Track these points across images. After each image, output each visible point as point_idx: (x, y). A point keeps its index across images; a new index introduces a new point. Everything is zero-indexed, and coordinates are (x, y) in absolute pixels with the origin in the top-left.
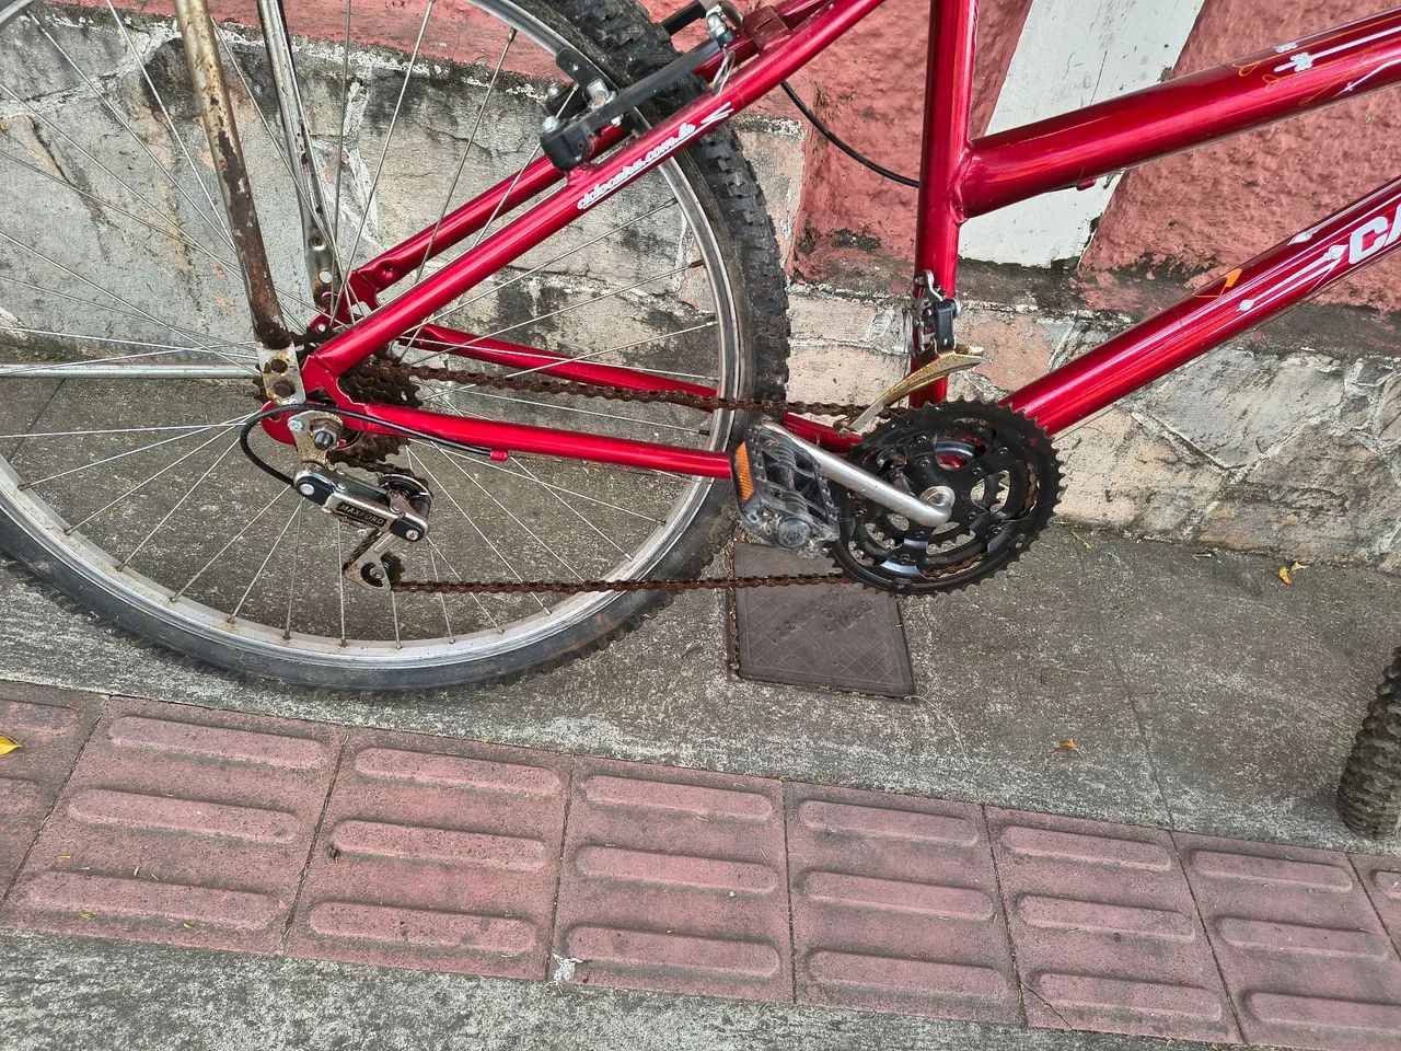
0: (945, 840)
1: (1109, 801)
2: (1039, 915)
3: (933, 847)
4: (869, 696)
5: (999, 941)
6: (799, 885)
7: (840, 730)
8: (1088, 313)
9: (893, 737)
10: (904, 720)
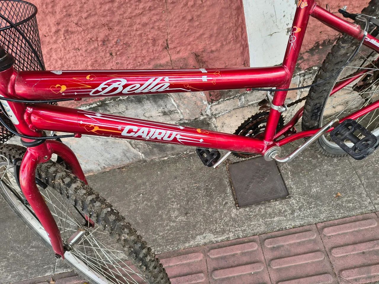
0: (307, 239)
1: (354, 208)
2: (337, 253)
3: (304, 242)
4: (276, 200)
5: (328, 264)
6: (269, 265)
7: (270, 214)
8: (303, 72)
9: (285, 211)
10: (288, 204)
